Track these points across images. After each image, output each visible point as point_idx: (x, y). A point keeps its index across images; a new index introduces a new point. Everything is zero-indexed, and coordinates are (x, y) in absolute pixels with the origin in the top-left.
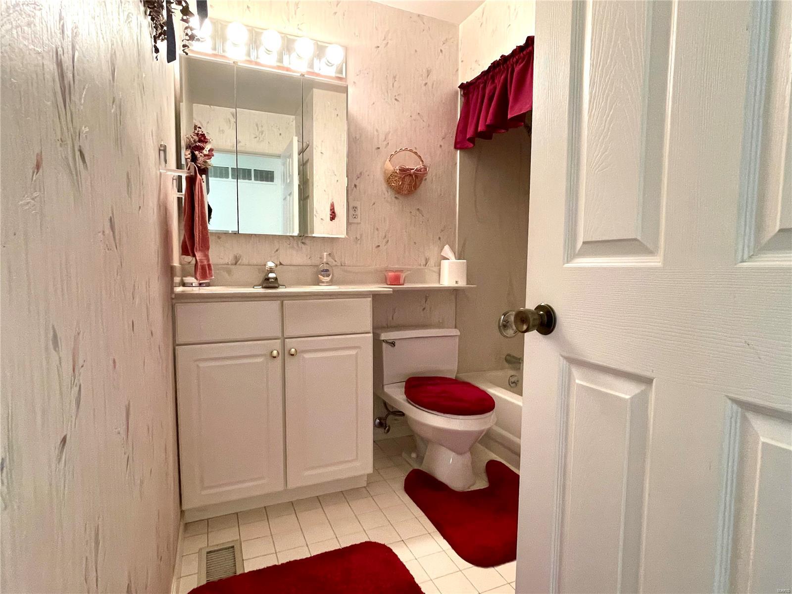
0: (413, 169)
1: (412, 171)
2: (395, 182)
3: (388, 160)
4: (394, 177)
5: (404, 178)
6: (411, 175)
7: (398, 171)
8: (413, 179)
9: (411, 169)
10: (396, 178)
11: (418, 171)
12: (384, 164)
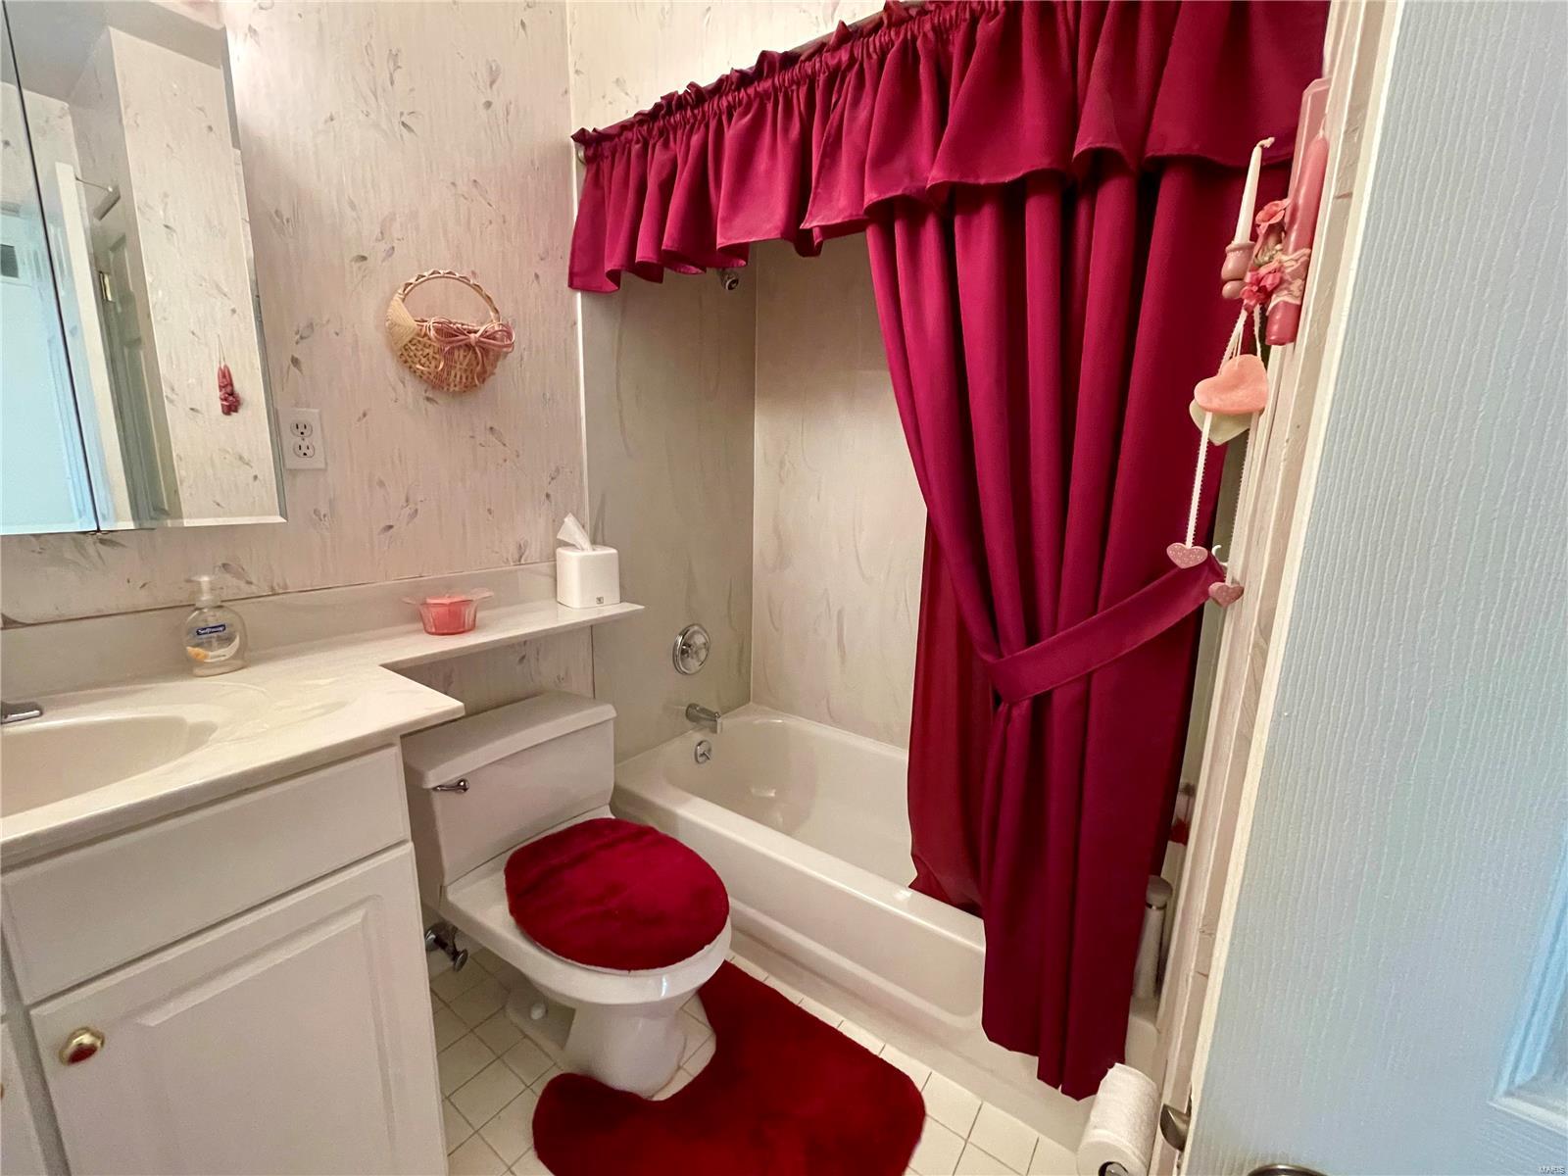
0: (476, 332)
1: (472, 335)
2: (423, 360)
3: (397, 298)
4: (420, 347)
5: (451, 352)
6: (469, 347)
7: (432, 333)
8: (476, 357)
9: (470, 332)
10: (427, 351)
11: (488, 337)
12: (388, 305)
